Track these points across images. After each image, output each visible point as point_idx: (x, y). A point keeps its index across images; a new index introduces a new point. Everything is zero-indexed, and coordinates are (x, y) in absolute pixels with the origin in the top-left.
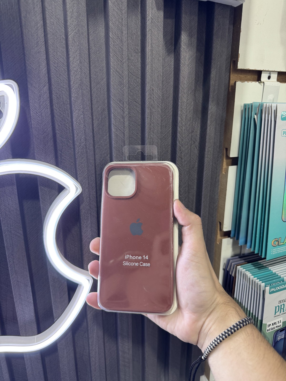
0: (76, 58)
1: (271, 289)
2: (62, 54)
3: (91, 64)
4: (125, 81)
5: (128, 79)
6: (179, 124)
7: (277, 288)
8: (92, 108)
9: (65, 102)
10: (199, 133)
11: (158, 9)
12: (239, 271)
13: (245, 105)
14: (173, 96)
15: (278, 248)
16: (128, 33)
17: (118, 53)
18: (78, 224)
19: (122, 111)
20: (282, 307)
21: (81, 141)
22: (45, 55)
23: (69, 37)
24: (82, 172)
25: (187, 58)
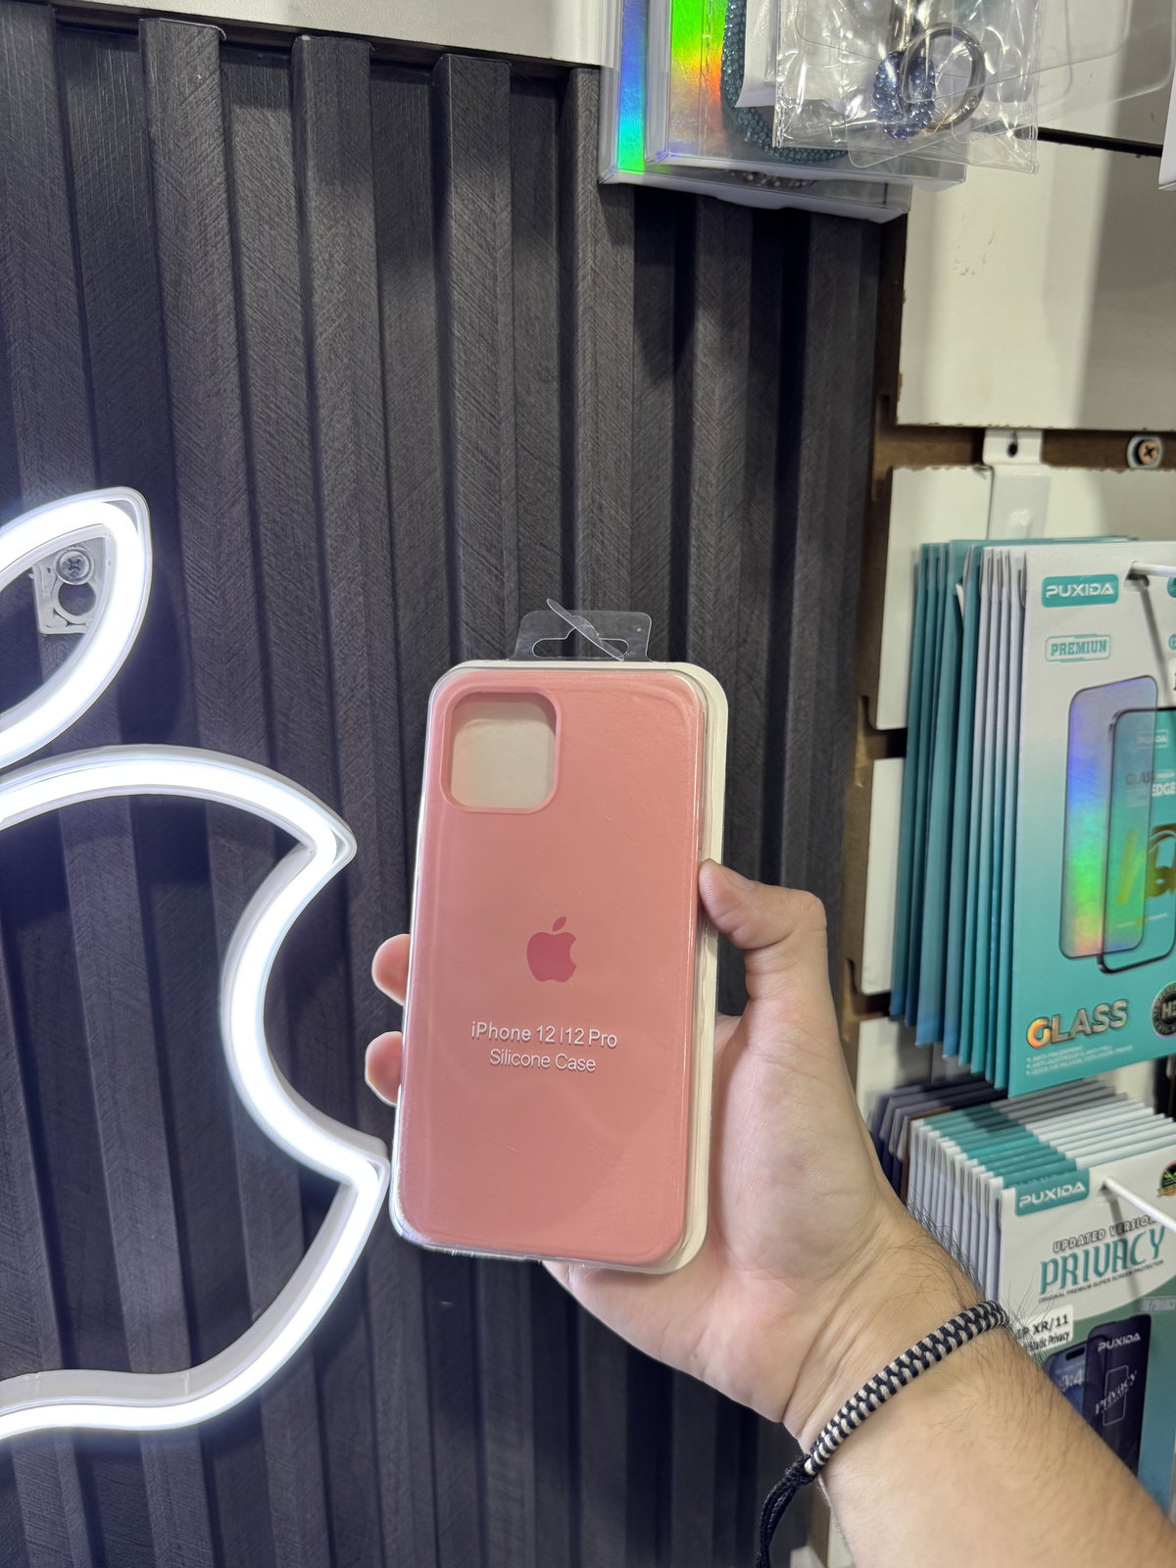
0: (342, 409)
1: (1022, 1198)
2: (292, 392)
3: (391, 422)
4: (507, 481)
5: (517, 472)
6: (693, 620)
7: (1046, 1195)
8: (393, 570)
9: (302, 551)
10: (765, 648)
11: (617, 240)
12: (917, 1137)
13: (926, 549)
14: (672, 523)
15: (1049, 1055)
16: (516, 315)
17: (481, 389)
18: (341, 970)
19: (497, 577)
20: (1070, 1266)
21: (354, 681)
22: (237, 402)
23: (319, 341)
24: (356, 789)
25: (717, 396)
